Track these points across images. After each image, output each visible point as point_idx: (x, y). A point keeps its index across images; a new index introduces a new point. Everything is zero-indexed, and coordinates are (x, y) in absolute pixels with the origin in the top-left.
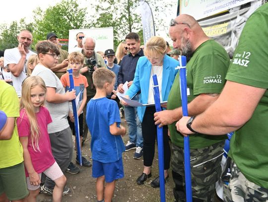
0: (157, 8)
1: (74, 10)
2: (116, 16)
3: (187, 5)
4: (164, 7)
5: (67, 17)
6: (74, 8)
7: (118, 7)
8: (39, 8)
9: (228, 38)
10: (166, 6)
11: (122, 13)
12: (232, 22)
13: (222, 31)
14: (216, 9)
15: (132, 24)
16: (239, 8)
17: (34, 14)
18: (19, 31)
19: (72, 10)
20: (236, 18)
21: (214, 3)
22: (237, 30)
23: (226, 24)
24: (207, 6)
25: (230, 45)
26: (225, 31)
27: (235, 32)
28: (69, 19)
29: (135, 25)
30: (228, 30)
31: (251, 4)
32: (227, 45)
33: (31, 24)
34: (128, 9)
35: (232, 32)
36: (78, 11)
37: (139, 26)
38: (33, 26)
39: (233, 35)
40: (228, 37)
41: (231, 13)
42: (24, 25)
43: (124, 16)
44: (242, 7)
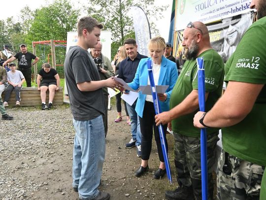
0: (148, 11)
1: (67, 11)
2: (108, 18)
3: (182, 13)
4: (154, 11)
5: (60, 18)
6: (67, 9)
7: (110, 10)
8: (28, 8)
9: (221, 45)
10: (157, 10)
11: (114, 16)
12: (225, 31)
13: (216, 38)
14: (210, 18)
15: (124, 26)
16: (231, 19)
17: (22, 14)
18: (6, 30)
19: (65, 12)
20: (228, 27)
21: (208, 13)
22: (229, 38)
23: (219, 32)
24: (202, 15)
25: (223, 51)
26: (218, 38)
27: (227, 40)
28: (61, 20)
29: (127, 27)
30: (221, 38)
31: (242, 16)
32: (220, 51)
33: (19, 24)
34: (120, 11)
35: (225, 39)
36: (71, 13)
37: (131, 29)
38: (21, 26)
39: (225, 42)
40: (220, 43)
41: (224, 22)
42: (11, 24)
43: (116, 19)
44: (234, 18)
